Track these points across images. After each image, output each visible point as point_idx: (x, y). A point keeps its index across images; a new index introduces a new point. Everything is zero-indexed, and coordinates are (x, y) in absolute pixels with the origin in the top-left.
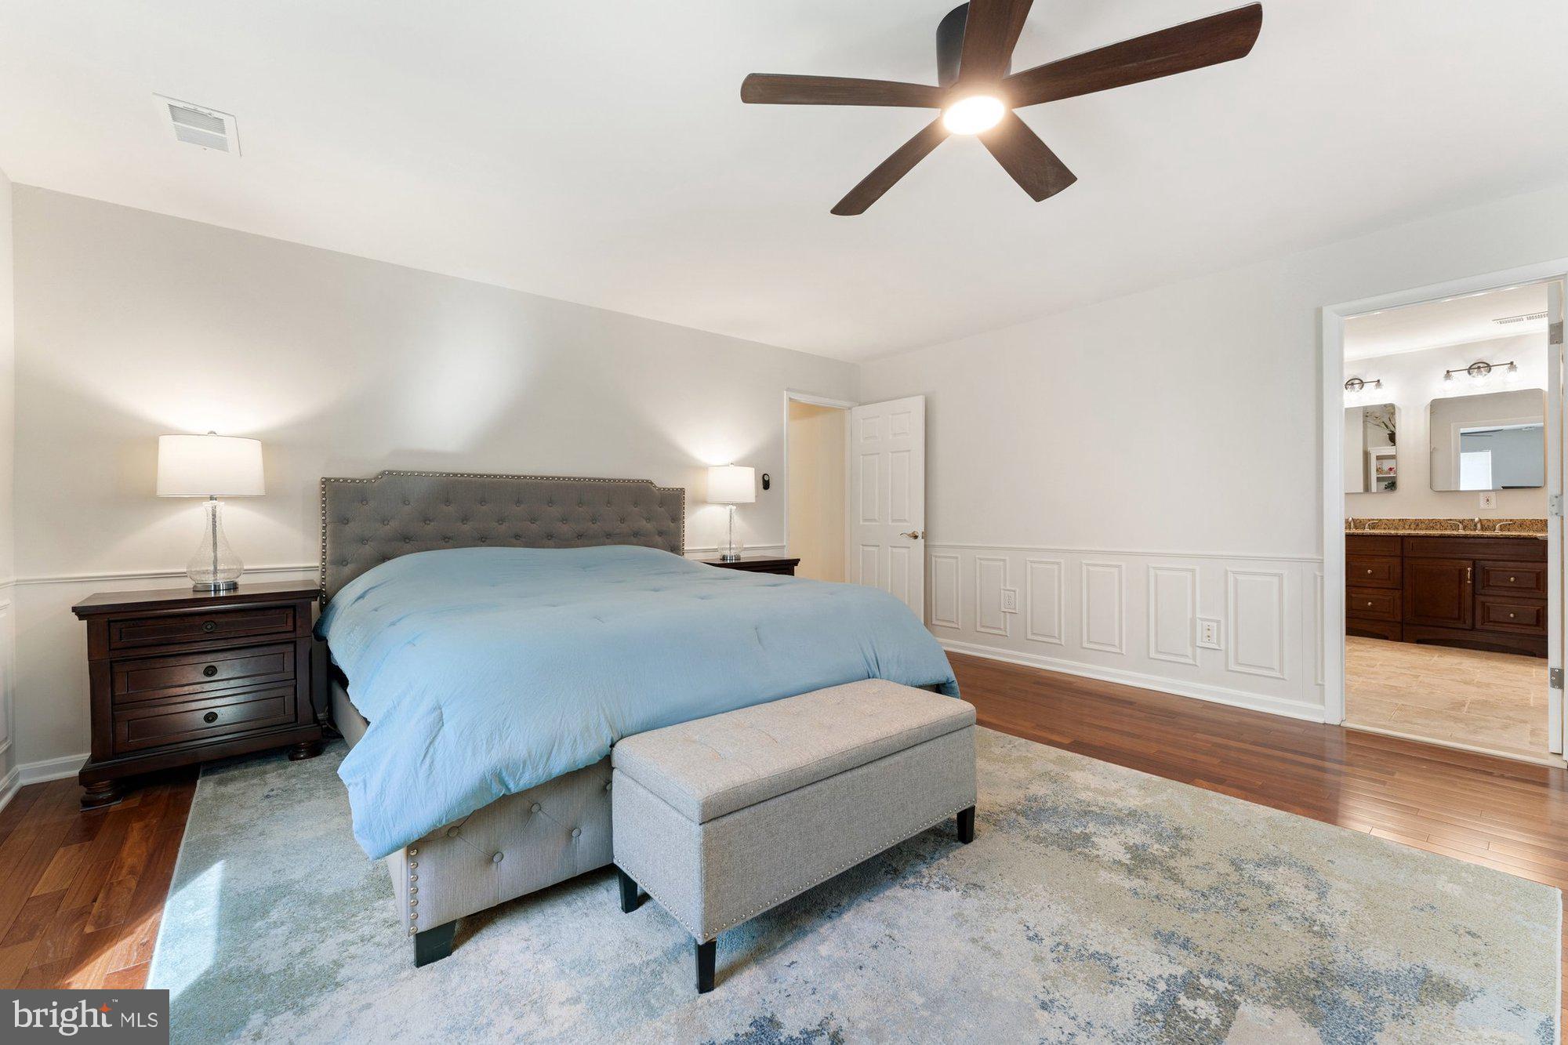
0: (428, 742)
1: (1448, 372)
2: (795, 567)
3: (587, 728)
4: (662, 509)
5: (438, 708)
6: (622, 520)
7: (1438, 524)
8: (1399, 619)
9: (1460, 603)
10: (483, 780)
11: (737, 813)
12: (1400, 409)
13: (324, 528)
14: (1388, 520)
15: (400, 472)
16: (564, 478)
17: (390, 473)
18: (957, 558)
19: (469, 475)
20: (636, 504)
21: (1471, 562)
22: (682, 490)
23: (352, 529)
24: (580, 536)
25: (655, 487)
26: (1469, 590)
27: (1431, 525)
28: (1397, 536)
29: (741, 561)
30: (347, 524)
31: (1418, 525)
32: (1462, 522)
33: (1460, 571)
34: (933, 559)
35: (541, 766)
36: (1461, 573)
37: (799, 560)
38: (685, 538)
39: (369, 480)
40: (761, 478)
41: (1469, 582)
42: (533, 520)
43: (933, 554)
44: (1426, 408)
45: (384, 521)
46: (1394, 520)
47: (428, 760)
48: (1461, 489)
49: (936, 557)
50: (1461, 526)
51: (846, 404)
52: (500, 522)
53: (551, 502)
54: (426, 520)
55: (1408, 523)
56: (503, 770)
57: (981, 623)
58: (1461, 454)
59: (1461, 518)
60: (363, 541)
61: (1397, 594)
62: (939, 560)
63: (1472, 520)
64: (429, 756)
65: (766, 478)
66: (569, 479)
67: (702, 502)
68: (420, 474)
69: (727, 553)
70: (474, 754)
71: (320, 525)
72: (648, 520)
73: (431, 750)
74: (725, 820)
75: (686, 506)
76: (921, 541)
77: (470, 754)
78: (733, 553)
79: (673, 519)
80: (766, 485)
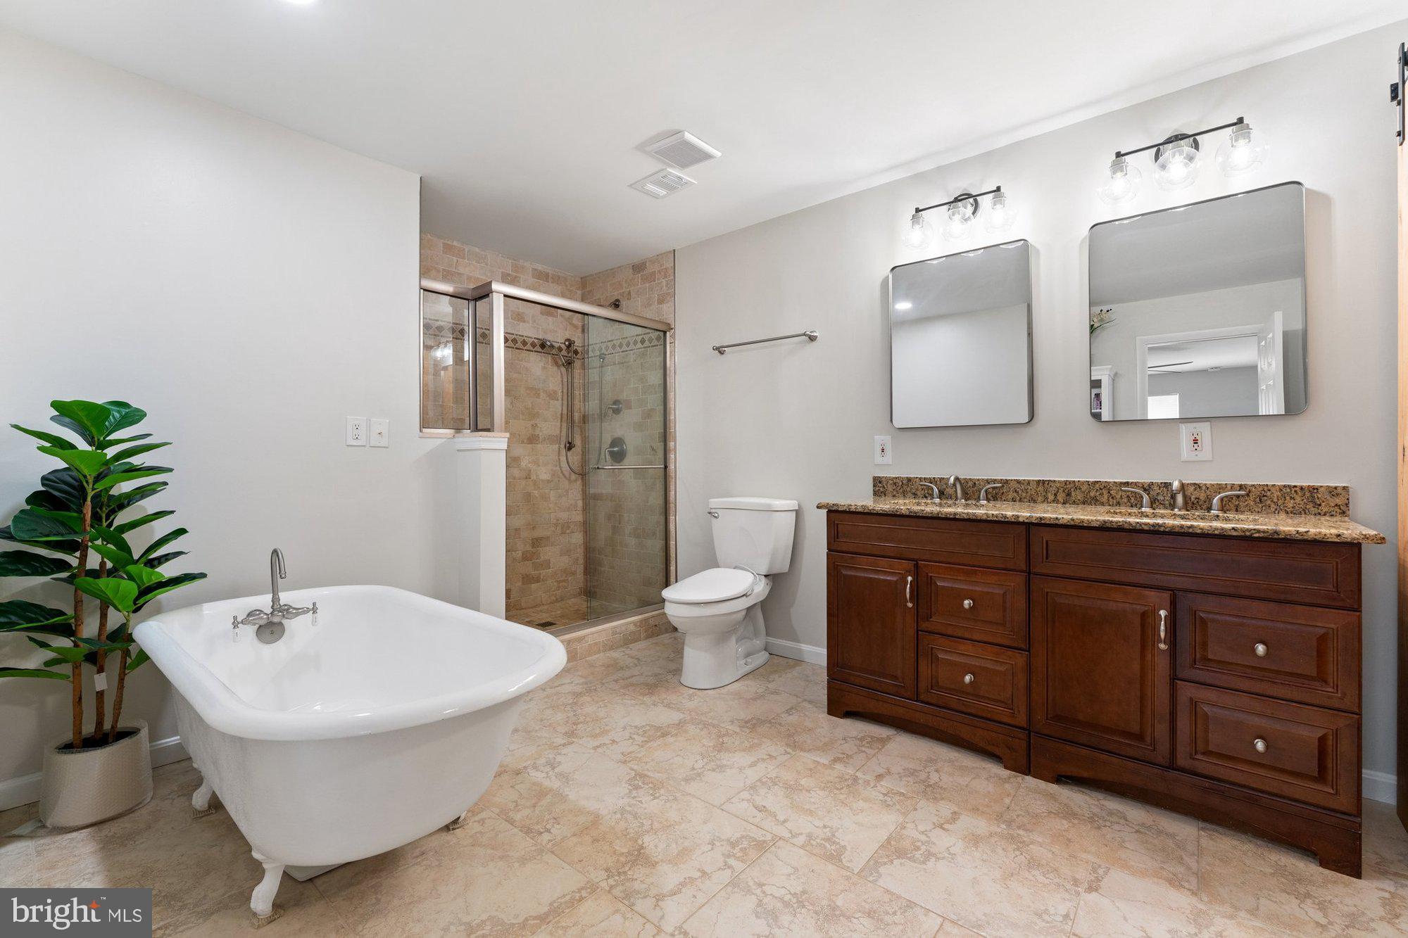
1: (1119, 155)
7: (1105, 492)
8: (1021, 720)
9: (1142, 698)
12: (1038, 251)
14: (1018, 482)
21: (1166, 596)
26: (1162, 666)
27: (1092, 494)
28: (1015, 523)
31: (1069, 495)
32: (1147, 488)
33: (1144, 615)
36: (1147, 620)
41: (1162, 646)
44: (1082, 242)
46: (1029, 482)
48: (1150, 417)
50: (1146, 498)
55: (1053, 490)
58: (1149, 398)
59: (1146, 479)
61: (1019, 660)
63: (1167, 485)
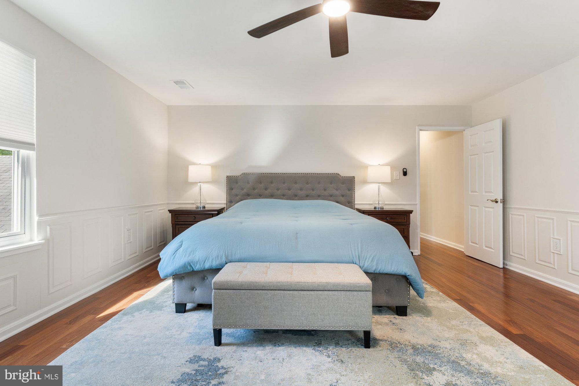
0: (176, 250)
2: (411, 214)
3: (218, 256)
4: (344, 185)
6: (325, 190)
10: (185, 264)
11: (228, 290)
13: (227, 191)
15: (247, 173)
16: (301, 174)
17: (244, 173)
18: (523, 216)
19: (268, 173)
20: (331, 183)
22: (354, 177)
23: (234, 192)
24: (307, 196)
25: (340, 176)
30: (232, 190)
34: (510, 216)
35: (202, 264)
37: (413, 211)
38: (356, 198)
39: (239, 176)
40: (402, 170)
42: (289, 189)
43: (510, 213)
45: (242, 189)
47: (174, 255)
49: (512, 214)
51: (462, 128)
52: (278, 190)
53: (296, 183)
54: (254, 189)
56: (191, 262)
57: (539, 258)
60: (237, 195)
62: (513, 216)
64: (175, 254)
65: (405, 170)
66: (303, 174)
67: (365, 182)
68: (253, 174)
69: (377, 206)
70: (185, 256)
71: (226, 190)
72: (337, 190)
73: (176, 253)
74: (222, 291)
75: (355, 184)
76: (500, 205)
77: (184, 256)
78: (380, 206)
79: (348, 190)
80: (405, 174)
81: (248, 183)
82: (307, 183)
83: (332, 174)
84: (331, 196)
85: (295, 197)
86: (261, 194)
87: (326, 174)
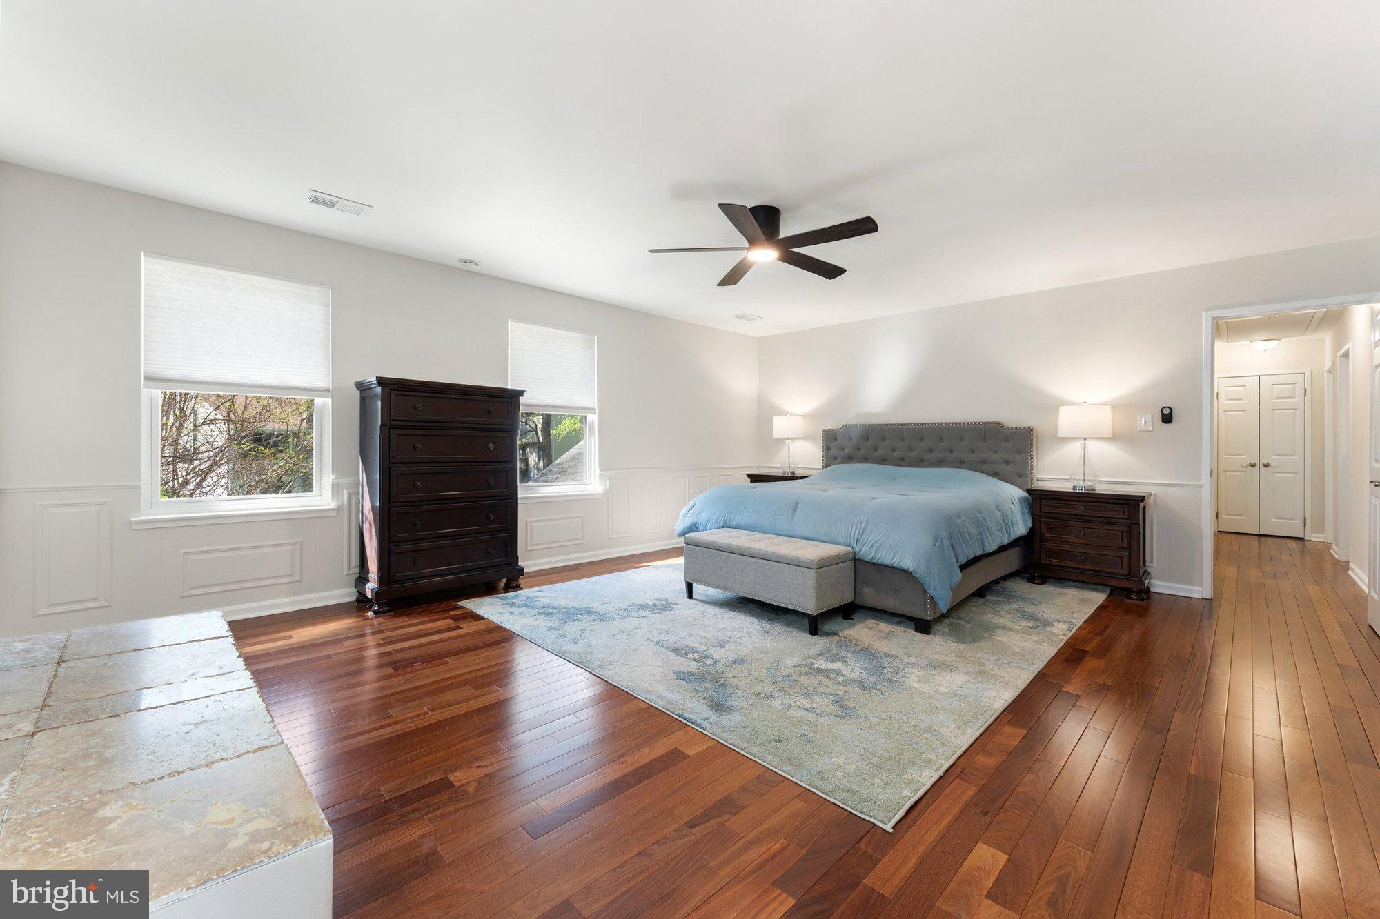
4: (1008, 444)
5: (695, 503)
6: (973, 452)
13: (823, 452)
15: (850, 425)
17: (846, 426)
20: (984, 440)
22: (1032, 429)
25: (1003, 425)
29: (1096, 492)
30: (830, 448)
39: (839, 430)
40: (1158, 412)
42: (911, 450)
45: (843, 449)
52: (893, 451)
54: (858, 449)
65: (1167, 411)
69: (1079, 483)
71: (822, 450)
72: (995, 451)
78: (1087, 484)
79: (1019, 452)
80: (1167, 418)
81: (851, 440)
82: (941, 440)
83: (987, 423)
84: (984, 462)
85: (919, 463)
86: (869, 457)
87: (975, 423)
